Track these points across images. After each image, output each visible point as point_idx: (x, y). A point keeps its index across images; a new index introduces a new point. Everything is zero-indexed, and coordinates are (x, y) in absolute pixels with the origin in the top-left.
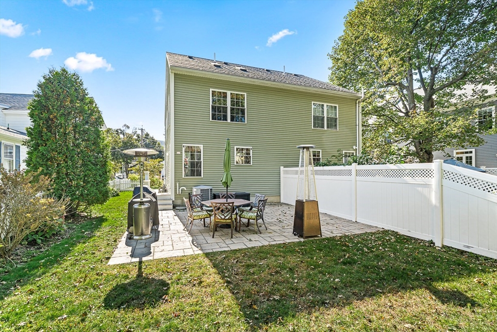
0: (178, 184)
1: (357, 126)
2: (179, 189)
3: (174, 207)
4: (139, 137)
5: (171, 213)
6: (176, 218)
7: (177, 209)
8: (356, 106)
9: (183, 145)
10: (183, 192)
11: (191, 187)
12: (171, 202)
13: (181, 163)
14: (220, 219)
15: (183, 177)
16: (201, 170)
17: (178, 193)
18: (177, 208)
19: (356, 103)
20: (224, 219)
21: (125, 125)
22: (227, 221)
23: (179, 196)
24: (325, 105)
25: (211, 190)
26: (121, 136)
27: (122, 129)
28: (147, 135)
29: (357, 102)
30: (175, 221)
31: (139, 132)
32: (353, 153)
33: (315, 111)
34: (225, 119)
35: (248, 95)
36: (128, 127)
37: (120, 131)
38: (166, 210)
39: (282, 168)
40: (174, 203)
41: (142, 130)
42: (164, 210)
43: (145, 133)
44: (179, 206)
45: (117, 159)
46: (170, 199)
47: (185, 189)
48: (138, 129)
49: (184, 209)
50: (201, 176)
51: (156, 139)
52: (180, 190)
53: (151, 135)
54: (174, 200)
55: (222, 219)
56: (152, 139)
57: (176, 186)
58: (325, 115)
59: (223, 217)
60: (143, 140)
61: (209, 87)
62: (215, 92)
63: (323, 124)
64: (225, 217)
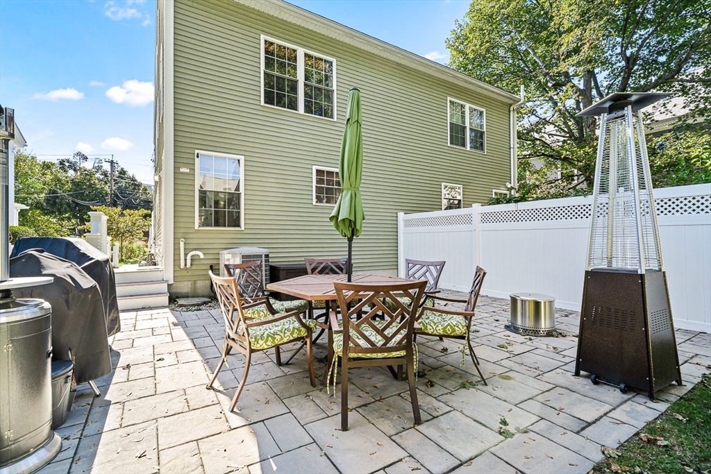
0: (182, 245)
1: (512, 149)
2: (186, 255)
3: (173, 299)
4: (106, 175)
5: (166, 317)
6: (179, 332)
7: (181, 306)
8: (510, 115)
9: (197, 151)
10: (195, 262)
11: (216, 252)
12: (164, 287)
13: (191, 194)
14: (366, 351)
15: (197, 227)
16: (239, 213)
17: (182, 266)
18: (181, 302)
19: (510, 111)
20: (384, 349)
21: (79, 154)
22: (394, 354)
23: (184, 273)
24: (467, 106)
25: (267, 256)
26: (71, 173)
27: (72, 159)
28: (123, 172)
29: (512, 109)
30: (175, 347)
31: (107, 167)
32: (506, 194)
33: (452, 116)
34: (293, 105)
35: (339, 63)
36: (86, 158)
37: (67, 164)
38: (150, 308)
39: (401, 215)
40: (174, 291)
41: (112, 162)
42: (143, 309)
43: (119, 169)
44: (186, 296)
45: (60, 213)
46: (163, 281)
47: (202, 256)
48: (103, 161)
49: (198, 305)
50: (239, 226)
51: (139, 180)
52: (189, 257)
53: (130, 173)
54: (171, 282)
55: (374, 348)
56: (133, 179)
57: (177, 249)
58: (467, 124)
59: (378, 340)
60: (115, 180)
61: (259, 32)
62: (272, 44)
63: (464, 139)
64: (388, 339)
